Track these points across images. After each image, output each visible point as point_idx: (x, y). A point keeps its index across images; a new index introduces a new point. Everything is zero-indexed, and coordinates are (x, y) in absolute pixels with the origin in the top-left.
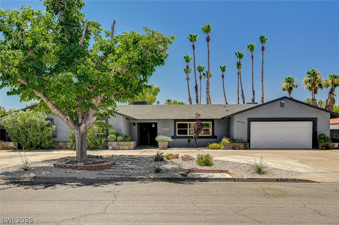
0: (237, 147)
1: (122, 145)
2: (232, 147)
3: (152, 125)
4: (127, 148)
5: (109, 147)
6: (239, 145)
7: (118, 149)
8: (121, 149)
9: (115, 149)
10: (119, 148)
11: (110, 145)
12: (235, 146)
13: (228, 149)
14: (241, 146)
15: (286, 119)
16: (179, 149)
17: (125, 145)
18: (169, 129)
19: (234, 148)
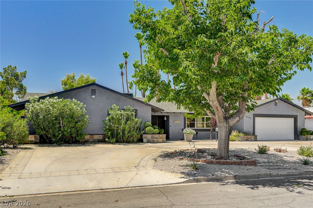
0: (249, 139)
1: (156, 138)
2: (246, 139)
3: (164, 118)
4: (162, 141)
5: (144, 139)
6: (251, 138)
7: (153, 142)
8: (155, 142)
9: (150, 142)
10: (154, 140)
11: (145, 138)
12: (248, 138)
13: (243, 141)
14: (252, 138)
15: (279, 116)
16: (204, 141)
17: (159, 138)
18: (180, 122)
19: (247, 140)
